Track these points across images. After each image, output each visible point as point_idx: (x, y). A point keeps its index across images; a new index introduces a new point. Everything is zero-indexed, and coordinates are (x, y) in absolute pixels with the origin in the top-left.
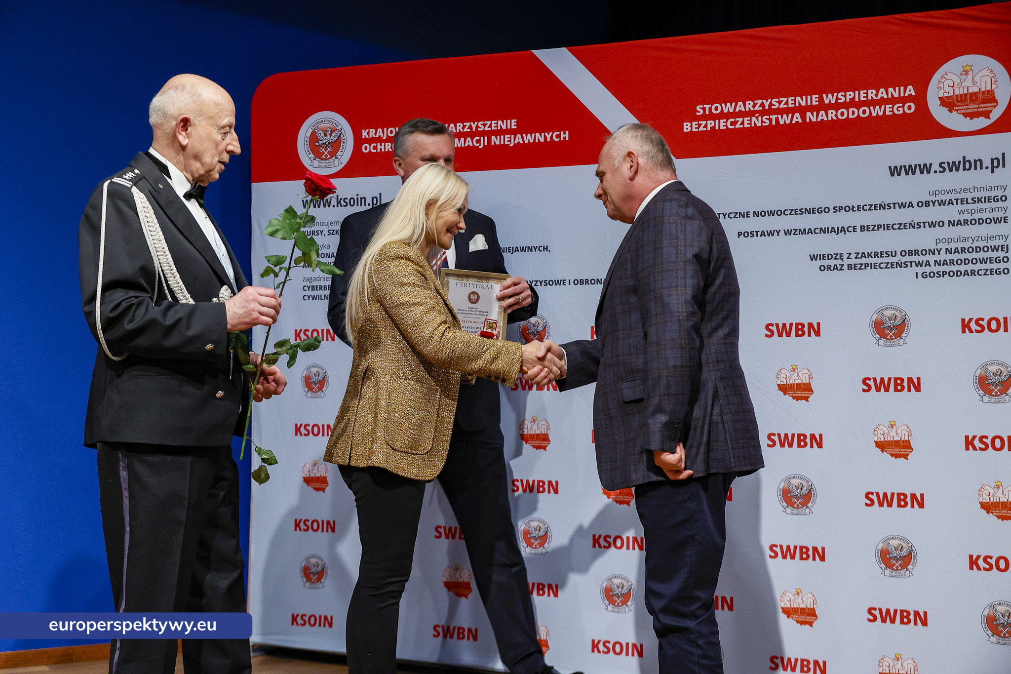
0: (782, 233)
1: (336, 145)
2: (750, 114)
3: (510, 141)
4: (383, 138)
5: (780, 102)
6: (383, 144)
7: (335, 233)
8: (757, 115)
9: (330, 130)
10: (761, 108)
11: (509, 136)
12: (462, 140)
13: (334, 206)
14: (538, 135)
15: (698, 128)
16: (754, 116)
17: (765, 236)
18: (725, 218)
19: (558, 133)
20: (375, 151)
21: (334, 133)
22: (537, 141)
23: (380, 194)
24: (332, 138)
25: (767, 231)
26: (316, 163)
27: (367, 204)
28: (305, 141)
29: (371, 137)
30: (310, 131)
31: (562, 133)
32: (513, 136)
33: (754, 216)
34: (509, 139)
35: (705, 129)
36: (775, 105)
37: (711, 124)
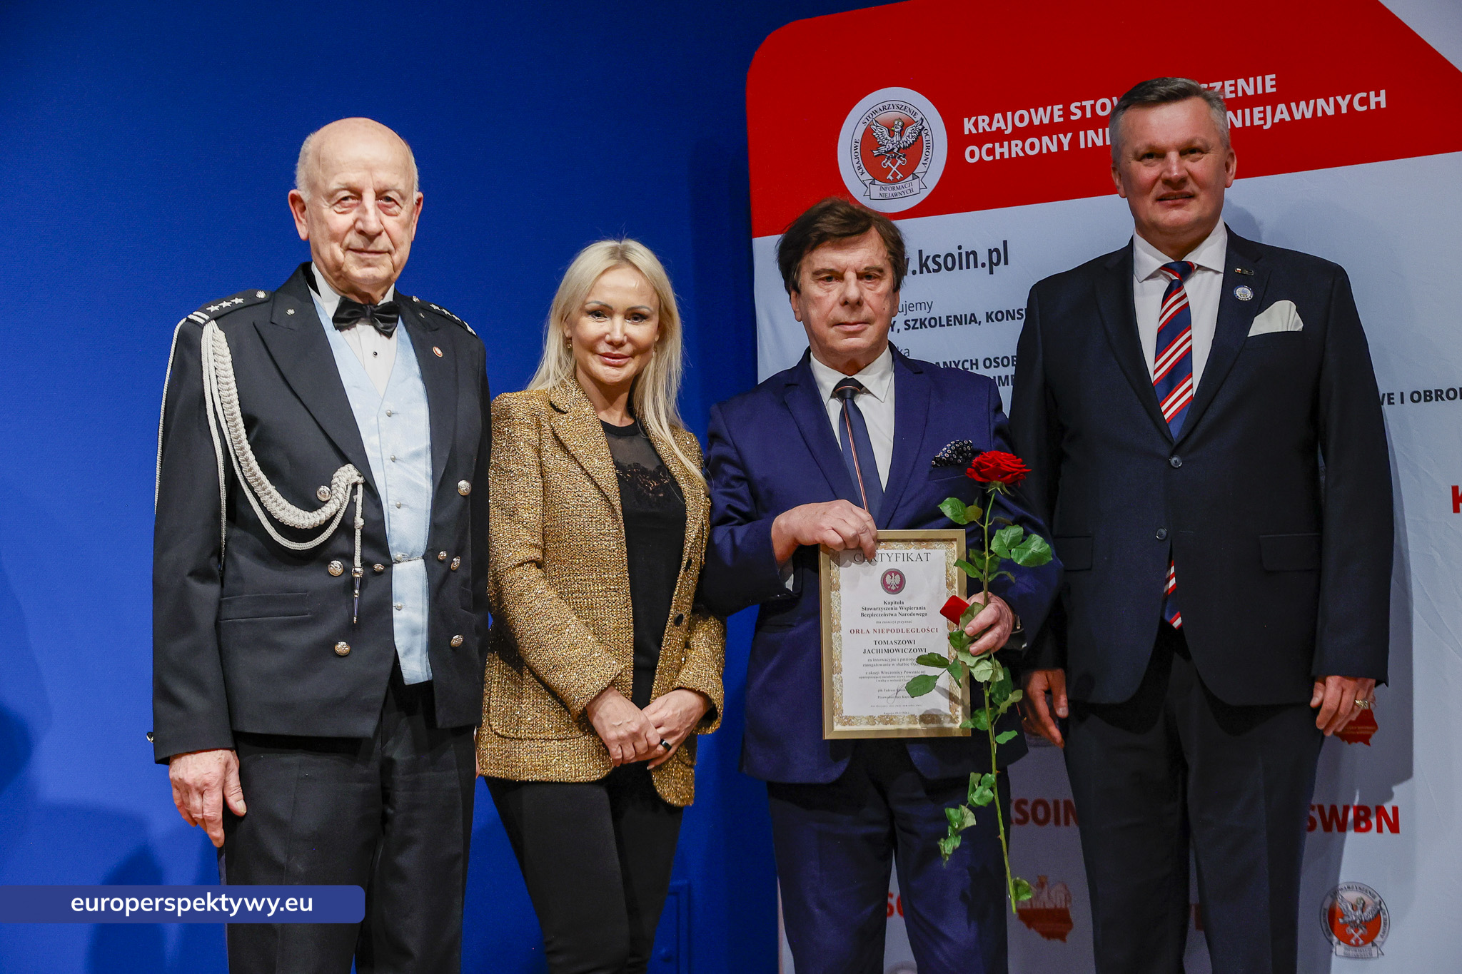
1: (913, 153)
3: (1264, 118)
4: (1006, 132)
6: (1006, 144)
7: (918, 325)
9: (900, 123)
11: (1261, 109)
13: (914, 273)
14: (1321, 102)
19: (1364, 95)
20: (991, 158)
21: (909, 130)
22: (1320, 114)
23: (1005, 242)
24: (904, 139)
26: (876, 190)
27: (979, 265)
28: (853, 148)
29: (981, 131)
30: (862, 128)
31: (1372, 94)
32: (1269, 108)
34: (1262, 115)
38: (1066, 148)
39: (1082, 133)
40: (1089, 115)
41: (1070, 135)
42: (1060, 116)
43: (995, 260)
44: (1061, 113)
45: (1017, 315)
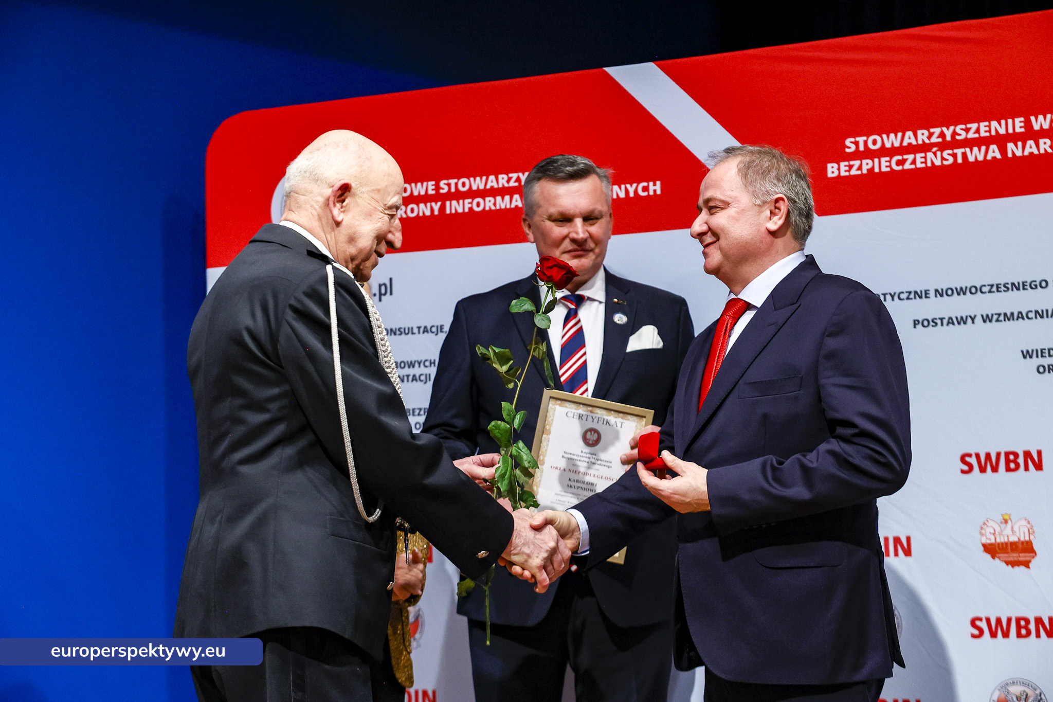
0: (979, 320)
2: (925, 148)
5: (967, 130)
8: (934, 149)
10: (940, 140)
12: (507, 198)
15: (849, 171)
16: (930, 151)
17: (953, 324)
18: (893, 300)
19: (646, 184)
23: (391, 280)
25: (957, 318)
31: (651, 184)
33: (936, 296)
35: (859, 172)
36: (960, 135)
37: (867, 164)
38: (436, 213)
39: (448, 203)
40: (453, 190)
41: (439, 203)
42: (433, 190)
43: (383, 291)
44: (434, 187)
45: (398, 332)
